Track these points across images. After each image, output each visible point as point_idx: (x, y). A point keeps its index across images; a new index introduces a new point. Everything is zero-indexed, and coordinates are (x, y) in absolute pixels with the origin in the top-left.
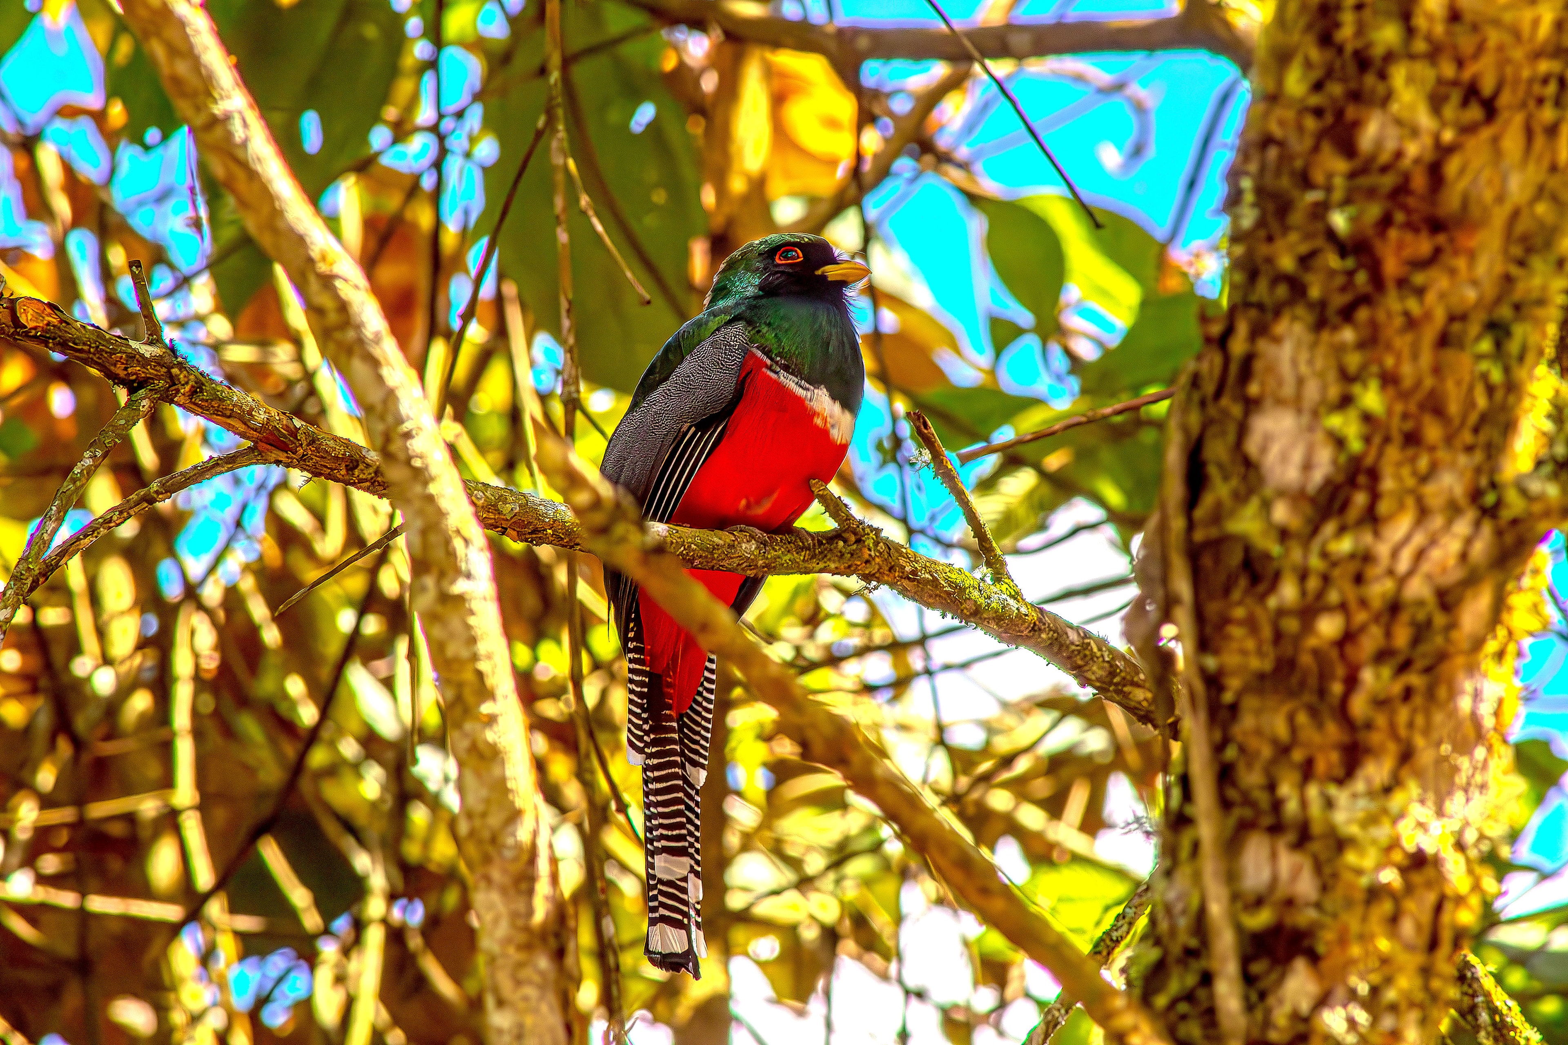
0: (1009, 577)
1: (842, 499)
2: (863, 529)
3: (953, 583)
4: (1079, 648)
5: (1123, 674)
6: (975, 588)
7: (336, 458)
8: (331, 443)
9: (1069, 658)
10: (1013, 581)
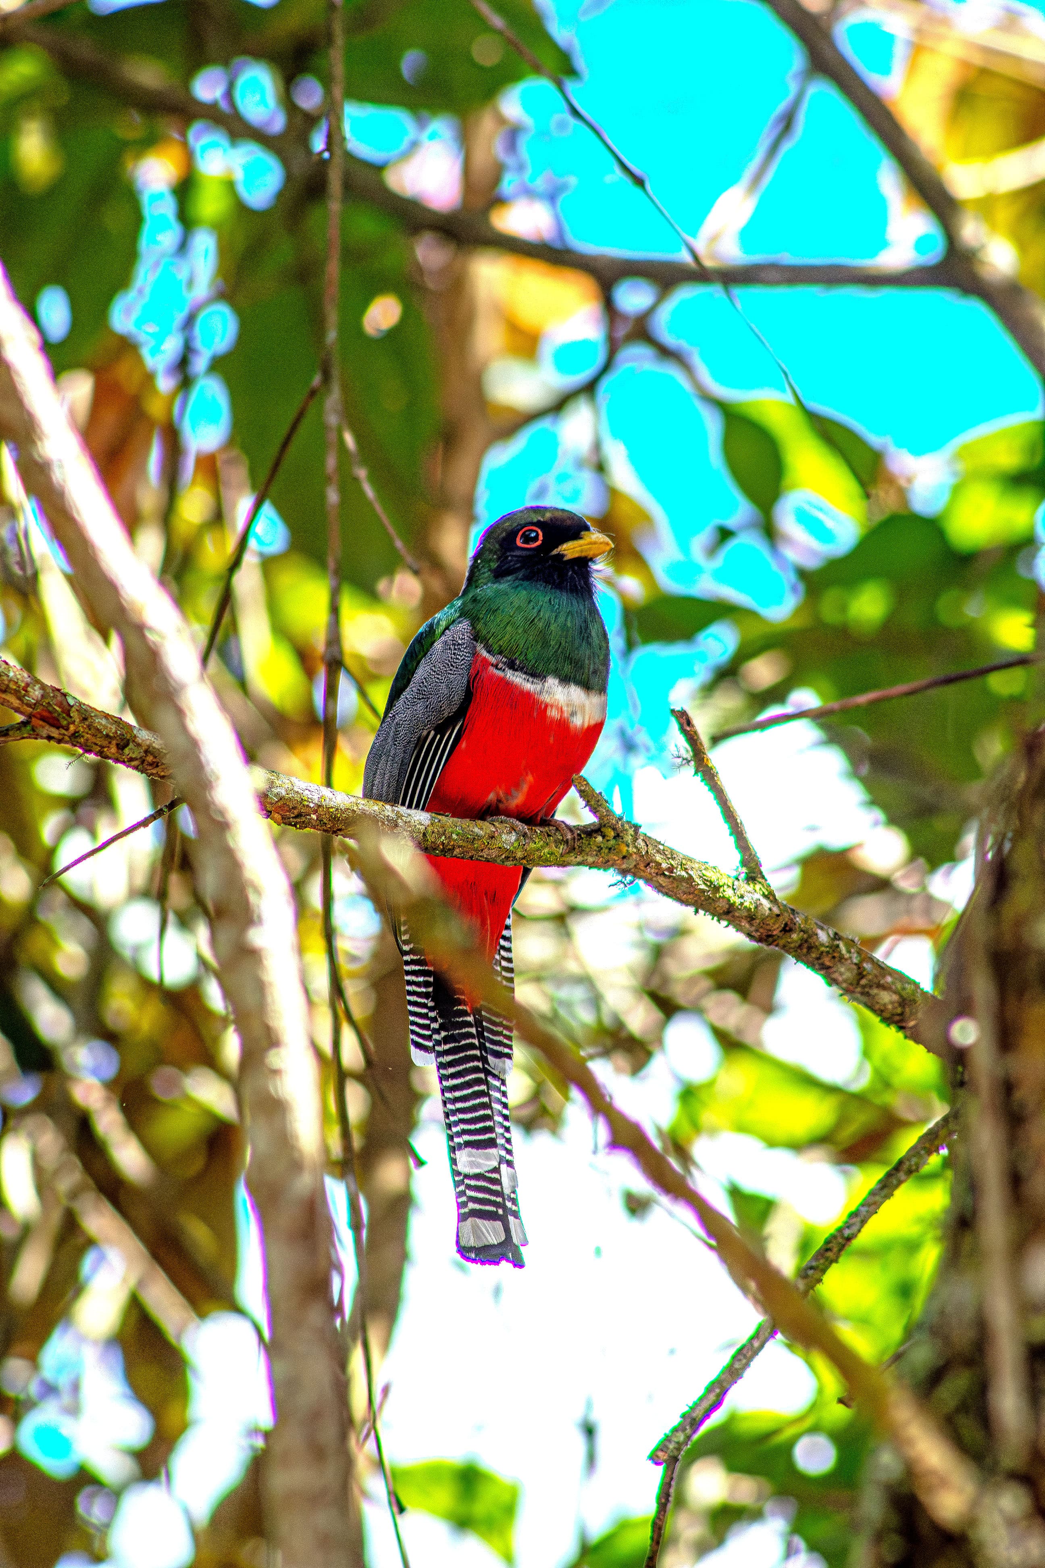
0: (763, 877)
1: (602, 794)
2: (622, 826)
3: (707, 881)
4: (828, 949)
5: (870, 977)
6: (729, 886)
7: (107, 736)
8: (104, 722)
9: (818, 959)
10: (766, 880)
